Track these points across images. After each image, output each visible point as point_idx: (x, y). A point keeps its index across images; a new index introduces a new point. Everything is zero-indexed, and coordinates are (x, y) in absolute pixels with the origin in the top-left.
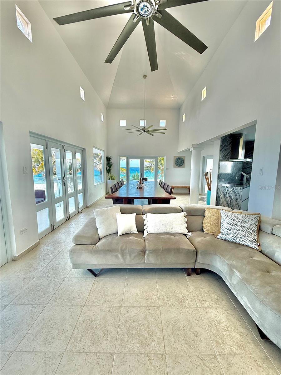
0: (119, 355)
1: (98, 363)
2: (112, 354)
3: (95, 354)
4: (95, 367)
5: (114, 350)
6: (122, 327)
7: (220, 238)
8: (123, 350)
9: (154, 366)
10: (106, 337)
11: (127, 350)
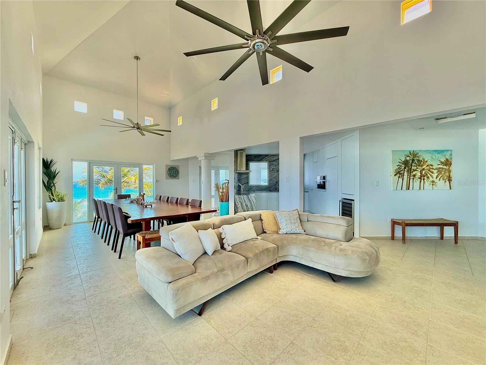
0: (296, 339)
1: (291, 354)
2: (292, 343)
3: (283, 353)
4: (293, 357)
5: (289, 341)
6: (276, 327)
7: (282, 233)
8: (294, 336)
9: (317, 327)
10: (275, 340)
11: (296, 334)
